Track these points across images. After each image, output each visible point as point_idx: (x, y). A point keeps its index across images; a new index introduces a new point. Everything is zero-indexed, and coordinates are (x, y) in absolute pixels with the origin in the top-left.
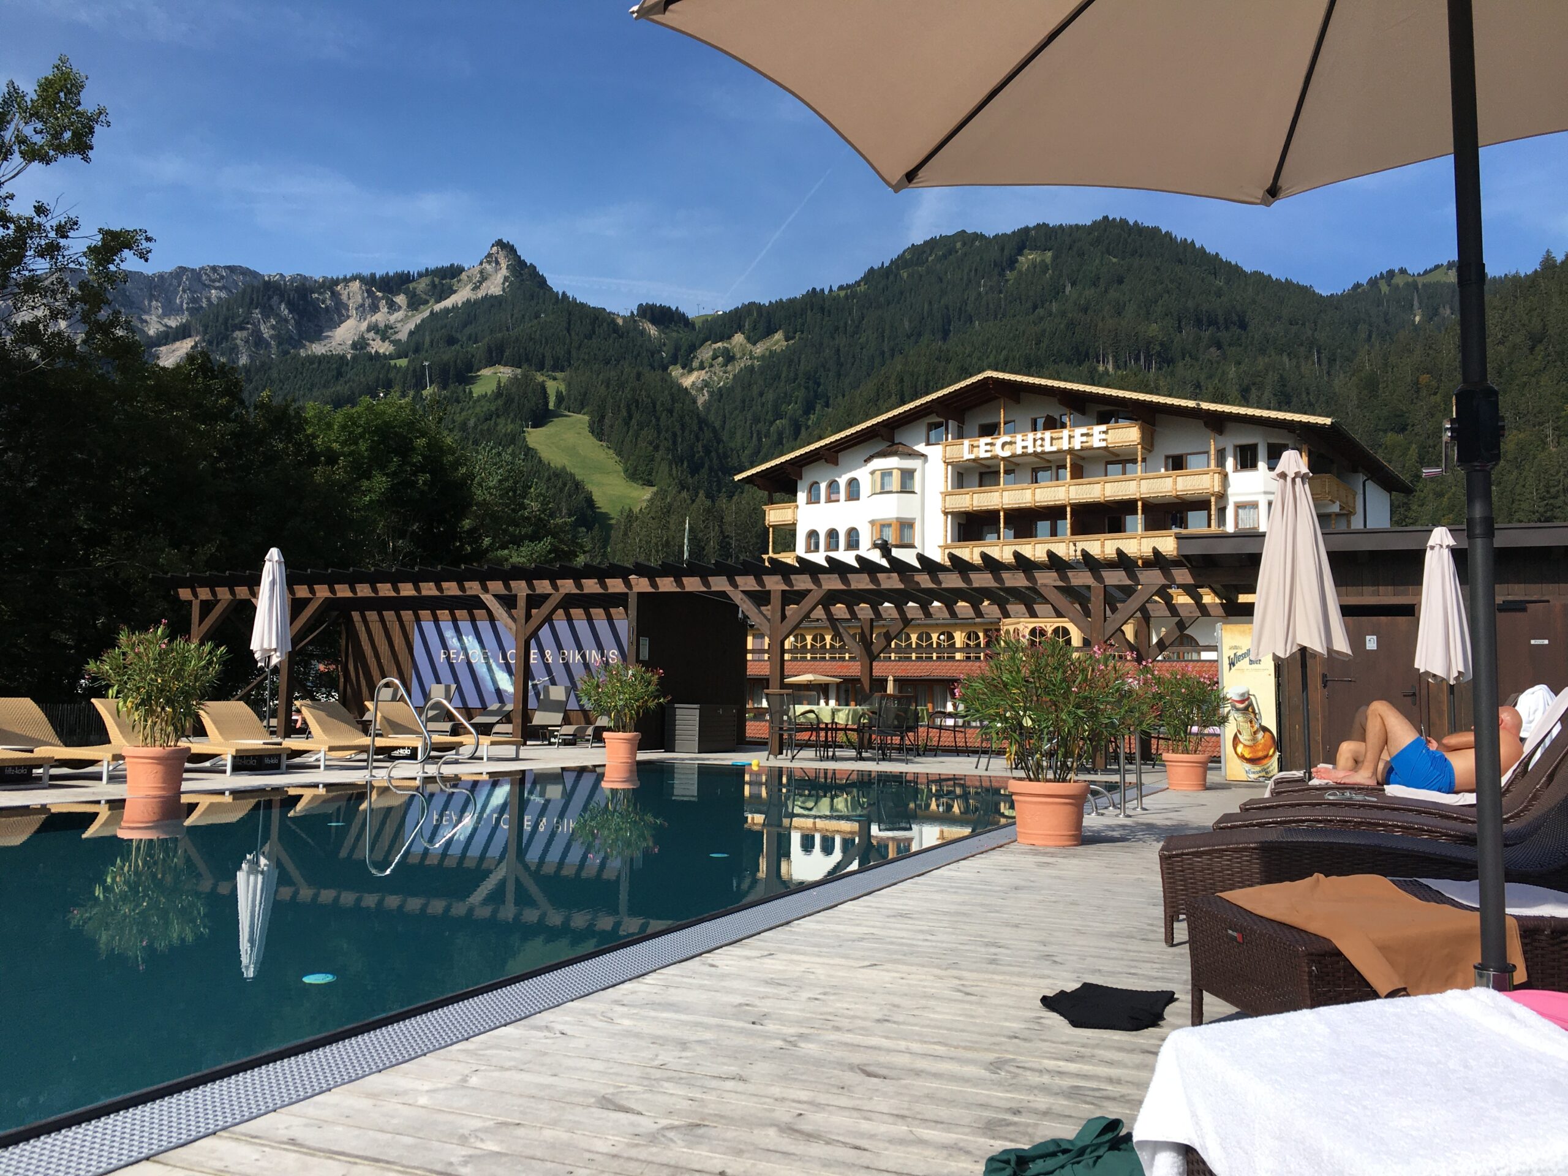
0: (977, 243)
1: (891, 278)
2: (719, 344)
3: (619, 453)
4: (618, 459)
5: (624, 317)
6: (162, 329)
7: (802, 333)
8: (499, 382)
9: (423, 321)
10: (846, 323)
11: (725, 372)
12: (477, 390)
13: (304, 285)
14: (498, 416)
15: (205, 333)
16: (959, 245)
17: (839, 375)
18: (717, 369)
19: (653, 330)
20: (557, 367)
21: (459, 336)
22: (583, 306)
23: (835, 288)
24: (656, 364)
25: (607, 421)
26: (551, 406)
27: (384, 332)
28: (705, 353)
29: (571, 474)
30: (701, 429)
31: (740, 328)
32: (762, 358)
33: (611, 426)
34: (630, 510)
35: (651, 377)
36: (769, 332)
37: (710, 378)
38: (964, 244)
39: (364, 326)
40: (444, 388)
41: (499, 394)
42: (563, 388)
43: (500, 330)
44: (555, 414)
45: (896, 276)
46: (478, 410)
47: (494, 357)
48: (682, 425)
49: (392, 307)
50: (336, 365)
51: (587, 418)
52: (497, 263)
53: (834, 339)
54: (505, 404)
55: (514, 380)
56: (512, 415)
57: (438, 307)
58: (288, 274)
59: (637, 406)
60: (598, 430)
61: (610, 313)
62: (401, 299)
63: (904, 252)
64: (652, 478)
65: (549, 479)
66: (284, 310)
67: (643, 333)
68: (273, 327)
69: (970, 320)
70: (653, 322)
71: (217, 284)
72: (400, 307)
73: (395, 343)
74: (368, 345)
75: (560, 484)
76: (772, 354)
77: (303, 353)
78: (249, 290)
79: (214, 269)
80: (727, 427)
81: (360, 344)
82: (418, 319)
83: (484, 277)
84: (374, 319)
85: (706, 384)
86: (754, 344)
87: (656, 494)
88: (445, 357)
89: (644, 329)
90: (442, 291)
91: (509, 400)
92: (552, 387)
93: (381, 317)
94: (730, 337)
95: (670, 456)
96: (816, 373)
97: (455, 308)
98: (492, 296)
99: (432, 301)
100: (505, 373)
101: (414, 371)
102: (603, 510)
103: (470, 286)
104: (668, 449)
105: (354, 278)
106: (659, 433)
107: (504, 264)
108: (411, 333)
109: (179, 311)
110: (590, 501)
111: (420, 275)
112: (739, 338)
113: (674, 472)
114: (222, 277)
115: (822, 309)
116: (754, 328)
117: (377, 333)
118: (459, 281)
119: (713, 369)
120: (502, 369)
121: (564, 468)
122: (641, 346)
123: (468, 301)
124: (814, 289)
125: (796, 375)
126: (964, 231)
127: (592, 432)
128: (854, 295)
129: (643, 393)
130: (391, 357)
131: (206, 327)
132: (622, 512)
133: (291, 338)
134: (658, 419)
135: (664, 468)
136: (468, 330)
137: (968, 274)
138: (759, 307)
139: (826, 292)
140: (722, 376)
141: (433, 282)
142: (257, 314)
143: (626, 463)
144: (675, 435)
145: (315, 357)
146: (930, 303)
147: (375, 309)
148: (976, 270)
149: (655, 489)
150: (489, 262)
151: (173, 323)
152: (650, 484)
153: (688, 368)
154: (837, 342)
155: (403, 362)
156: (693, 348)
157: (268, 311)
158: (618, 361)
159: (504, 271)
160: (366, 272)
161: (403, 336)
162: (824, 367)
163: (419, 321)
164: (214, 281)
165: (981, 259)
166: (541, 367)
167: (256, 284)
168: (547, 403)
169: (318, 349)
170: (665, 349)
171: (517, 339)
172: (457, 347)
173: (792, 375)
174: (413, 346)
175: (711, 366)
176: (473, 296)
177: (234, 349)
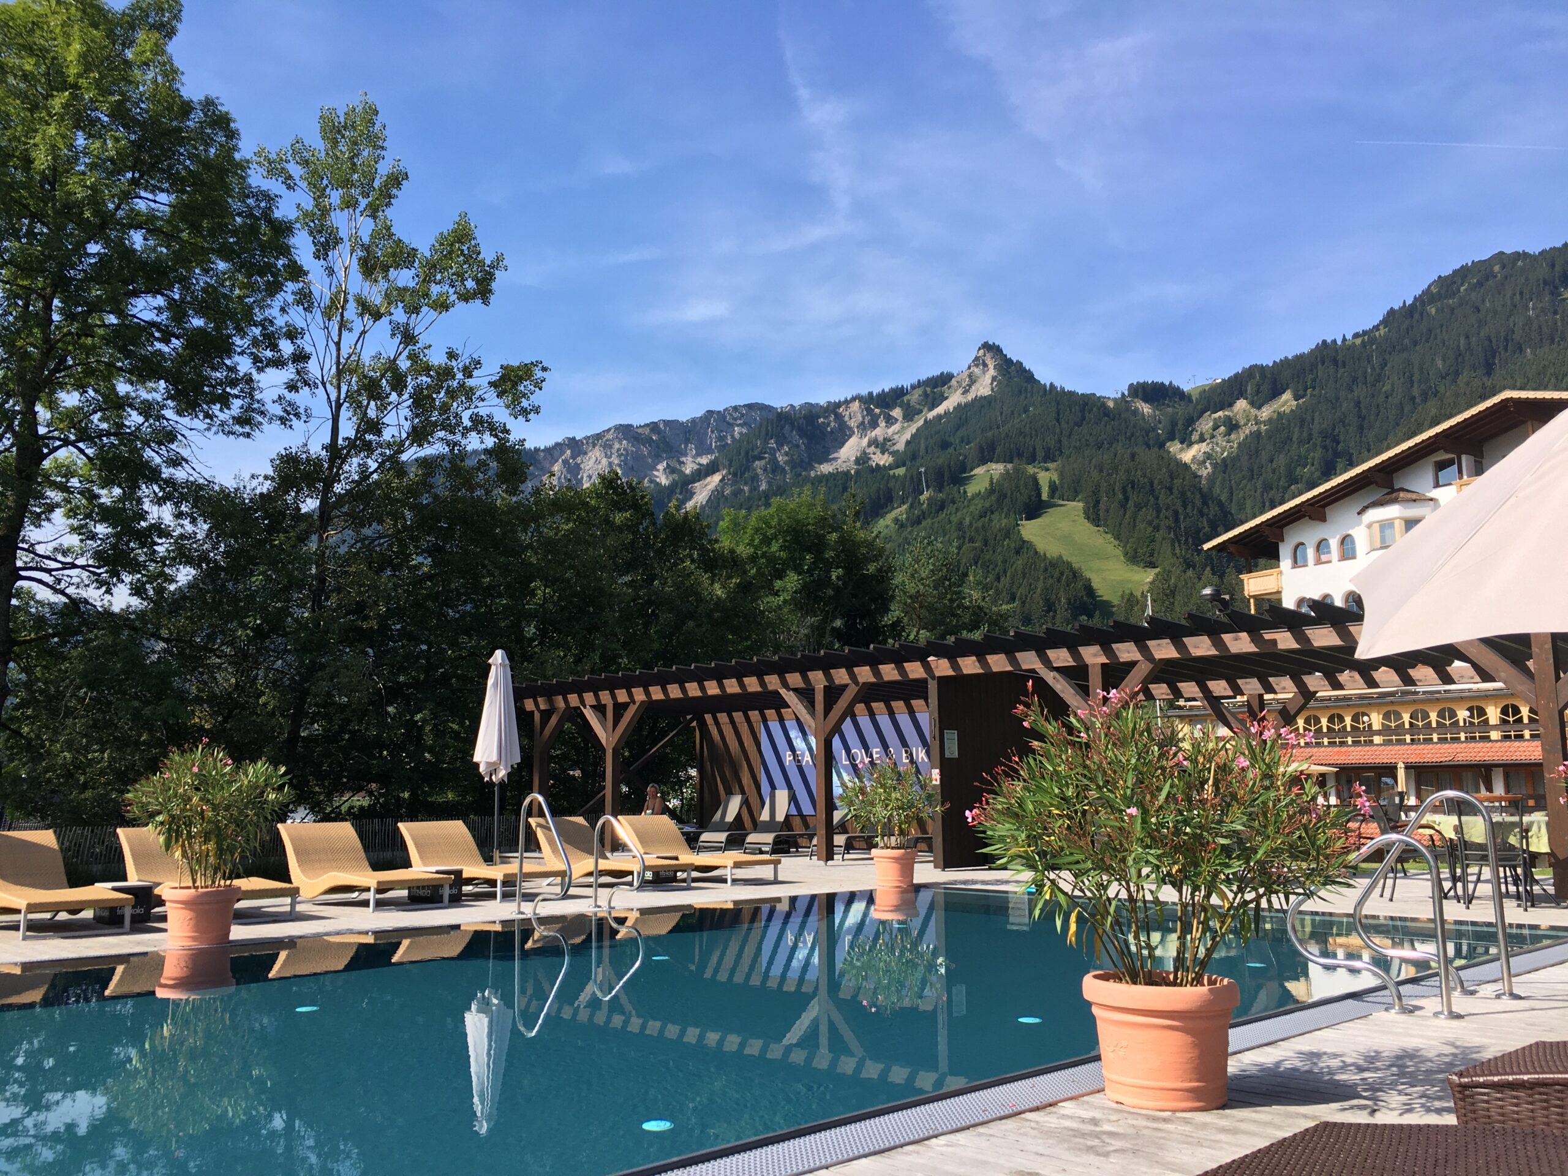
0: (1520, 263)
1: (1417, 316)
2: (1220, 413)
3: (1117, 537)
4: (1117, 543)
5: (1115, 400)
6: (696, 467)
7: (1314, 388)
8: (991, 479)
9: (918, 430)
10: (1365, 372)
11: (1228, 442)
12: (971, 489)
13: (810, 411)
14: (992, 513)
15: (730, 466)
16: (1497, 268)
17: (1361, 428)
18: (1219, 439)
19: (1146, 409)
20: (1049, 457)
21: (952, 439)
22: (1071, 394)
23: (1349, 337)
24: (1151, 443)
25: (1102, 506)
26: (1045, 496)
27: (883, 445)
28: (1205, 424)
29: (1068, 563)
30: (1205, 503)
31: (1241, 394)
32: (1270, 420)
33: (1107, 511)
34: (1132, 594)
35: (1147, 457)
36: (1276, 393)
37: (1212, 449)
38: (1503, 267)
39: (865, 441)
40: (940, 492)
41: (991, 491)
42: (1055, 477)
43: (991, 428)
44: (1050, 505)
45: (1422, 314)
46: (972, 508)
47: (985, 458)
48: (1184, 502)
49: (890, 421)
50: (842, 479)
51: (1081, 505)
52: (985, 365)
53: (1352, 391)
54: (998, 500)
55: (1006, 475)
56: (1005, 510)
57: (931, 415)
58: (797, 403)
59: (1133, 487)
60: (1094, 516)
61: (1099, 398)
62: (897, 413)
63: (1429, 286)
64: (1154, 560)
65: (1046, 570)
66: (795, 436)
67: (1136, 412)
68: (787, 454)
69: (1521, 349)
70: (1146, 400)
71: (739, 422)
72: (897, 420)
73: (893, 454)
74: (870, 459)
75: (1057, 574)
76: (1280, 415)
77: (813, 474)
78: (765, 423)
79: (735, 408)
80: (1234, 498)
81: (863, 459)
82: (913, 429)
83: (973, 380)
84: (873, 434)
85: (1208, 456)
86: (1259, 408)
87: (1157, 575)
88: (940, 461)
89: (1137, 409)
90: (934, 399)
91: (1002, 496)
92: (1045, 478)
93: (879, 432)
94: (1231, 405)
95: (1172, 535)
96: (1334, 430)
97: (947, 413)
98: (981, 397)
99: (925, 410)
100: (997, 469)
101: (912, 478)
102: (1105, 598)
103: (960, 391)
104: (1169, 528)
105: (854, 399)
106: (1159, 511)
107: (991, 365)
108: (908, 443)
109: (709, 451)
110: (1089, 590)
111: (913, 387)
112: (1241, 404)
113: (1178, 551)
114: (743, 415)
115: (1335, 362)
116: (1258, 392)
117: (876, 447)
118: (949, 388)
119: (1214, 440)
120: (994, 466)
121: (1060, 557)
122: (1134, 427)
123: (959, 405)
124: (1324, 342)
125: (1311, 434)
126: (1502, 253)
127: (1088, 518)
128: (1372, 341)
129: (1139, 473)
130: (891, 467)
131: (731, 461)
132: (1122, 597)
133: (802, 461)
134: (1157, 499)
135: (1166, 547)
136: (962, 432)
137: (1512, 298)
138: (1261, 369)
139: (1339, 342)
140: (1225, 446)
141: (925, 391)
142: (772, 444)
143: (1125, 546)
144: (1176, 513)
145: (823, 476)
146: (1467, 337)
147: (874, 425)
148: (1521, 293)
149: (1157, 570)
150: (977, 366)
151: (704, 460)
152: (1152, 565)
153: (1187, 441)
154: (1356, 393)
155: (901, 471)
156: (1191, 421)
157: (781, 441)
158: (1111, 444)
159: (992, 372)
160: (864, 392)
161: (900, 446)
162: (1343, 422)
163: (914, 431)
164: (736, 419)
165: (1527, 279)
166: (1032, 460)
167: (770, 417)
168: (1039, 495)
169: (826, 468)
170: (1160, 426)
171: (1007, 435)
172: (951, 450)
173: (1305, 435)
174: (910, 455)
175: (1213, 437)
176: (963, 400)
177: (755, 478)
